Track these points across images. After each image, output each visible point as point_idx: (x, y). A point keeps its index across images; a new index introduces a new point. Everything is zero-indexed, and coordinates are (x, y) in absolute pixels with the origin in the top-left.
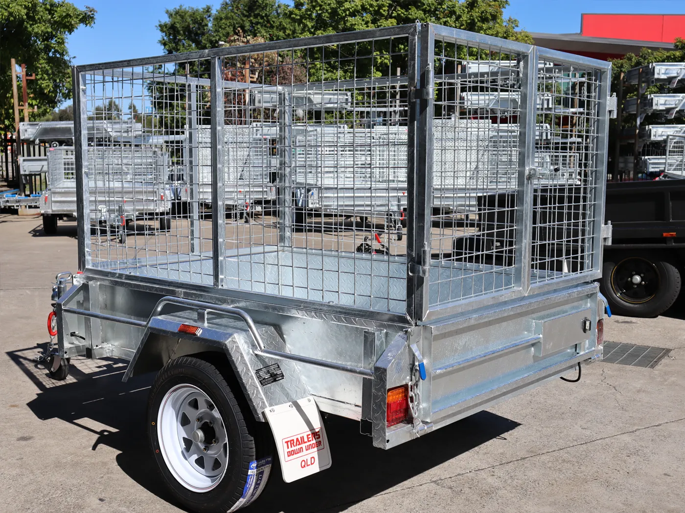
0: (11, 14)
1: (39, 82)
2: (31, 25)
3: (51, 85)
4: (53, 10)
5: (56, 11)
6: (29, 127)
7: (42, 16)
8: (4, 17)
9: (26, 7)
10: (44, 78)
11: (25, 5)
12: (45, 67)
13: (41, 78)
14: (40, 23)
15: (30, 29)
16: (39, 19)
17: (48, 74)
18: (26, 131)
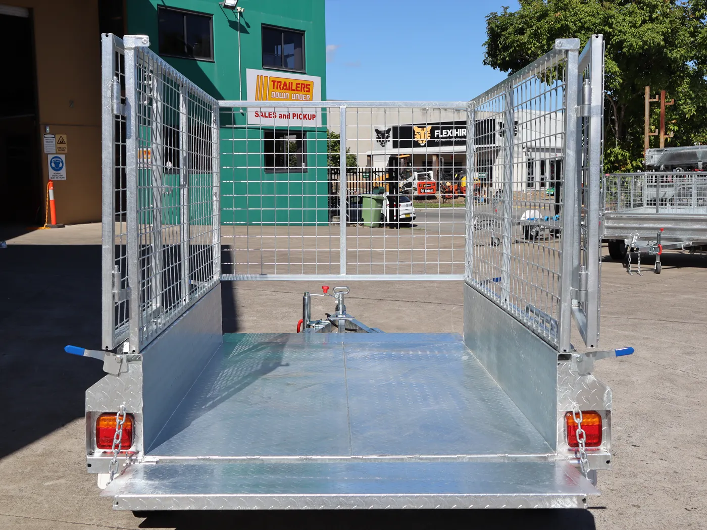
0: (645, 43)
1: (682, 107)
2: (670, 51)
3: (693, 109)
4: (697, 32)
5: (700, 33)
6: (656, 153)
7: (682, 41)
8: (638, 47)
9: (663, 34)
10: (688, 103)
11: (662, 32)
12: (688, 92)
13: (684, 103)
14: (680, 47)
15: (669, 55)
16: (679, 43)
17: (691, 99)
18: (652, 157)
